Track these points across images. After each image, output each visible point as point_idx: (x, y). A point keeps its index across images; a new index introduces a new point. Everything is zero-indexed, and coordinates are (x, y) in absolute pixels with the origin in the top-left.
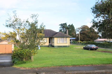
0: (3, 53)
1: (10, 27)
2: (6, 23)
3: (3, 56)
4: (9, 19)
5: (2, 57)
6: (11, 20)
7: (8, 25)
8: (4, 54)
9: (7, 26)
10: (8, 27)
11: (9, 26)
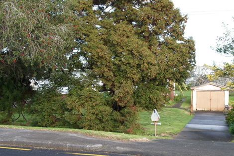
0: (206, 110)
1: (225, 52)
2: (218, 43)
3: (206, 116)
4: (224, 36)
5: (204, 118)
6: (228, 37)
7: (221, 49)
8: (208, 112)
9: (219, 50)
10: (220, 52)
11: (223, 49)
